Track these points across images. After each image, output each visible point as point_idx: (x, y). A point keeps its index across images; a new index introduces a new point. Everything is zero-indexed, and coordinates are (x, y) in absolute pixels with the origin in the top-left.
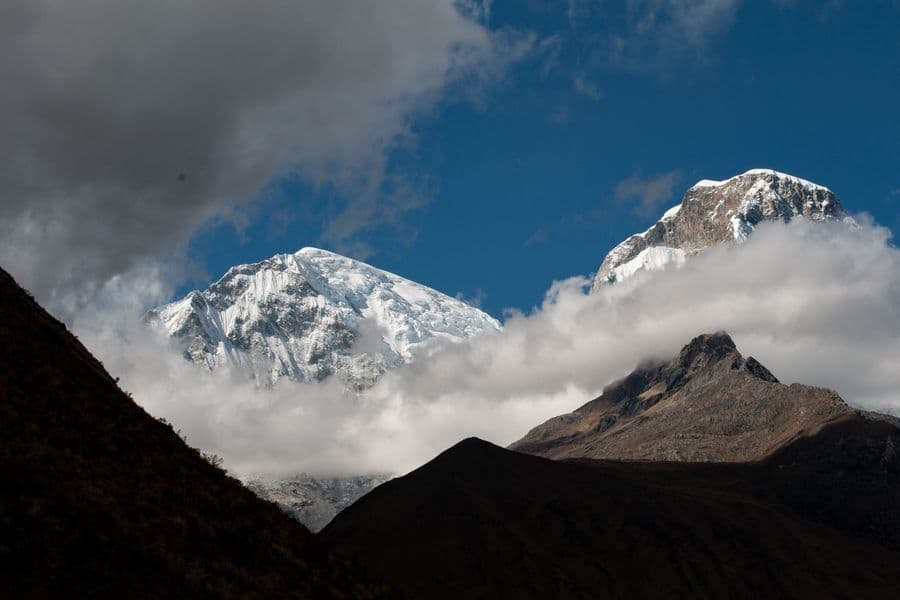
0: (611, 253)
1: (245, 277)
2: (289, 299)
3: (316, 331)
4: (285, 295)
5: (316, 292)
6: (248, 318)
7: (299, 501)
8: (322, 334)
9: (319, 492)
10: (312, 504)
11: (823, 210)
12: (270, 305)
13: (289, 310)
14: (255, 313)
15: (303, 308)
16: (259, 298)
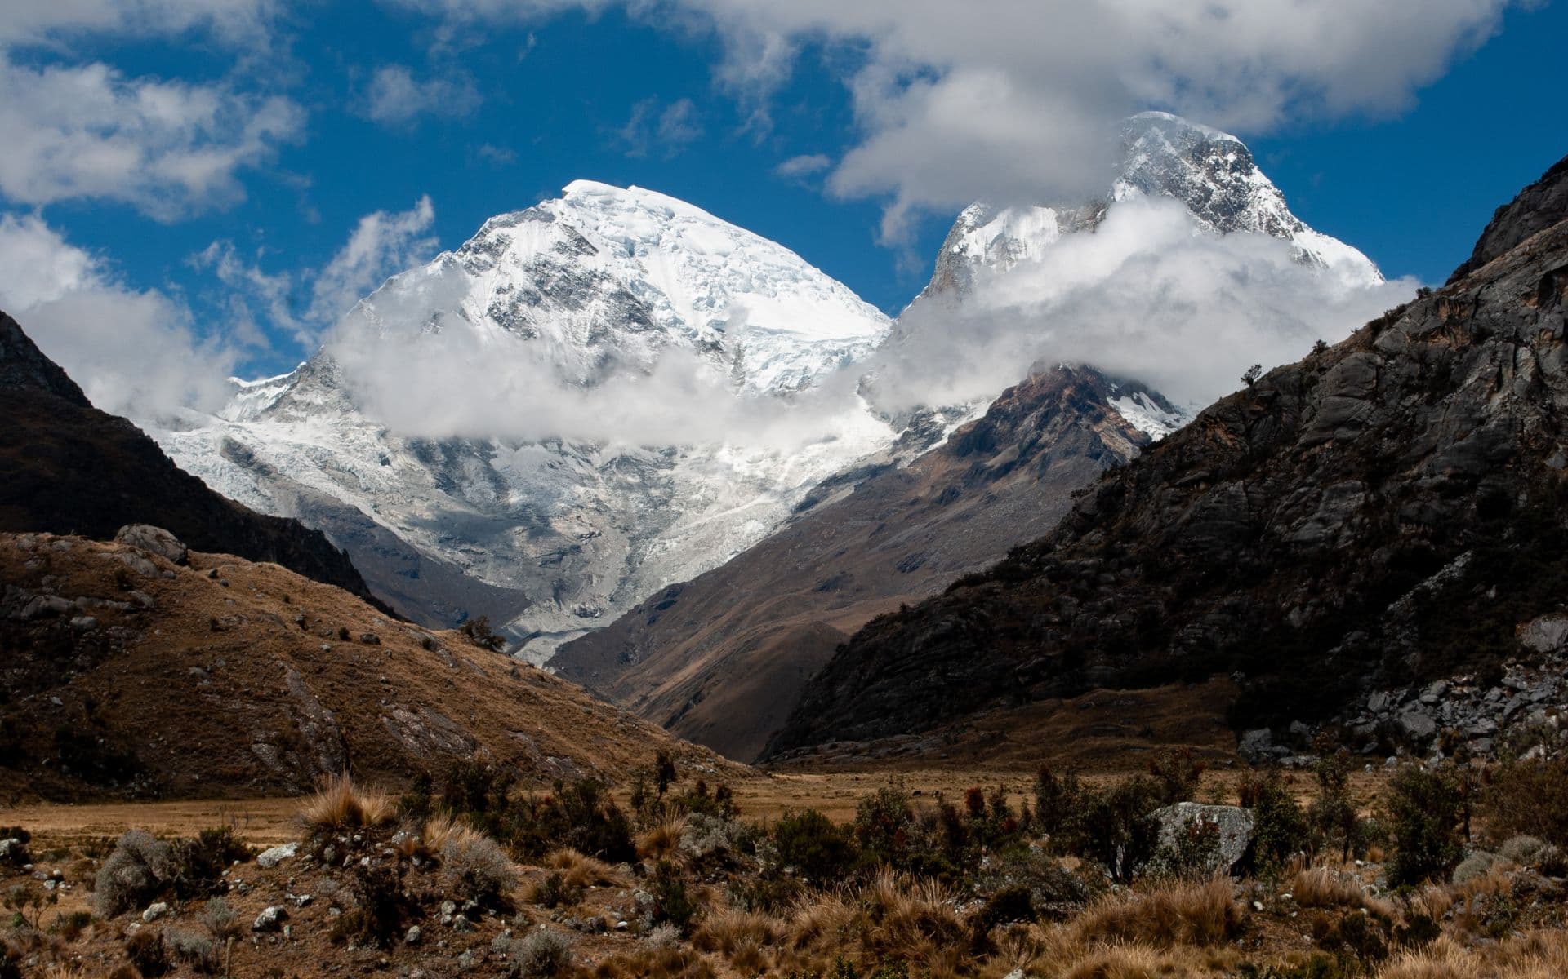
0: (964, 214)
1: (505, 231)
2: (562, 260)
3: (595, 302)
4: (555, 254)
5: (595, 249)
6: (511, 287)
7: (584, 531)
8: (603, 306)
9: (606, 516)
10: (600, 534)
11: (1228, 167)
12: (538, 269)
13: (560, 275)
14: (521, 280)
15: (578, 272)
16: (524, 260)
